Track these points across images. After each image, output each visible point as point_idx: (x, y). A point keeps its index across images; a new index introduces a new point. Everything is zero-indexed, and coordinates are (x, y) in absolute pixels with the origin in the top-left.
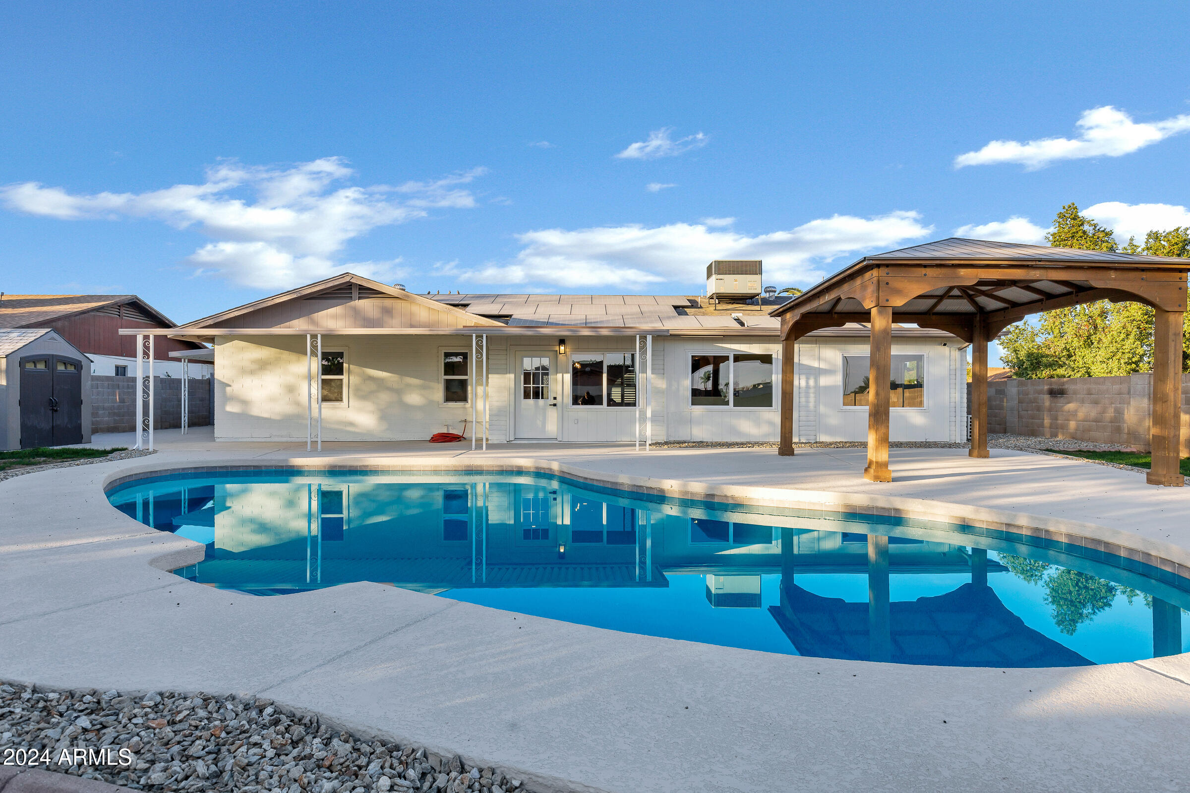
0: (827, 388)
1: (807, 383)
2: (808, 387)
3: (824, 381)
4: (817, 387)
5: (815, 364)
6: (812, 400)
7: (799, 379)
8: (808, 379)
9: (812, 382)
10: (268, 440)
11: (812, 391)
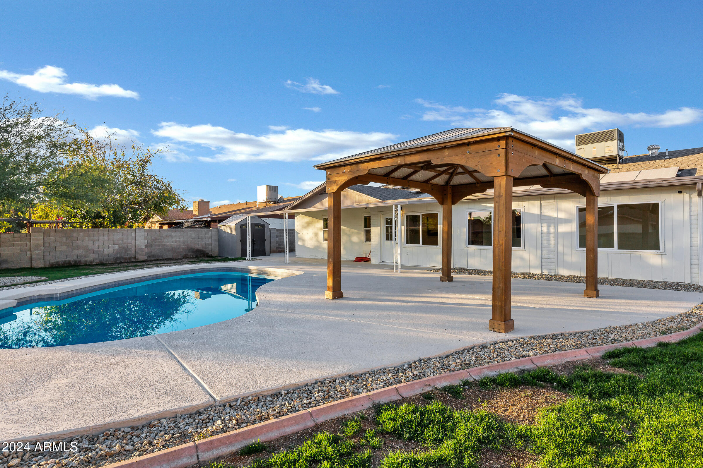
0: (564, 234)
1: (548, 229)
2: (549, 232)
3: (562, 229)
4: (557, 234)
5: (554, 215)
6: (552, 242)
7: (541, 227)
8: (549, 226)
9: (552, 230)
10: (309, 257)
11: (552, 235)
